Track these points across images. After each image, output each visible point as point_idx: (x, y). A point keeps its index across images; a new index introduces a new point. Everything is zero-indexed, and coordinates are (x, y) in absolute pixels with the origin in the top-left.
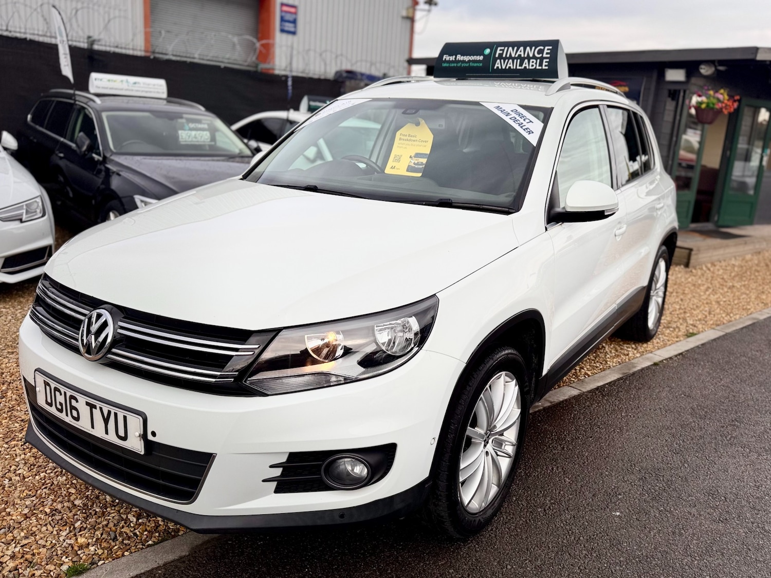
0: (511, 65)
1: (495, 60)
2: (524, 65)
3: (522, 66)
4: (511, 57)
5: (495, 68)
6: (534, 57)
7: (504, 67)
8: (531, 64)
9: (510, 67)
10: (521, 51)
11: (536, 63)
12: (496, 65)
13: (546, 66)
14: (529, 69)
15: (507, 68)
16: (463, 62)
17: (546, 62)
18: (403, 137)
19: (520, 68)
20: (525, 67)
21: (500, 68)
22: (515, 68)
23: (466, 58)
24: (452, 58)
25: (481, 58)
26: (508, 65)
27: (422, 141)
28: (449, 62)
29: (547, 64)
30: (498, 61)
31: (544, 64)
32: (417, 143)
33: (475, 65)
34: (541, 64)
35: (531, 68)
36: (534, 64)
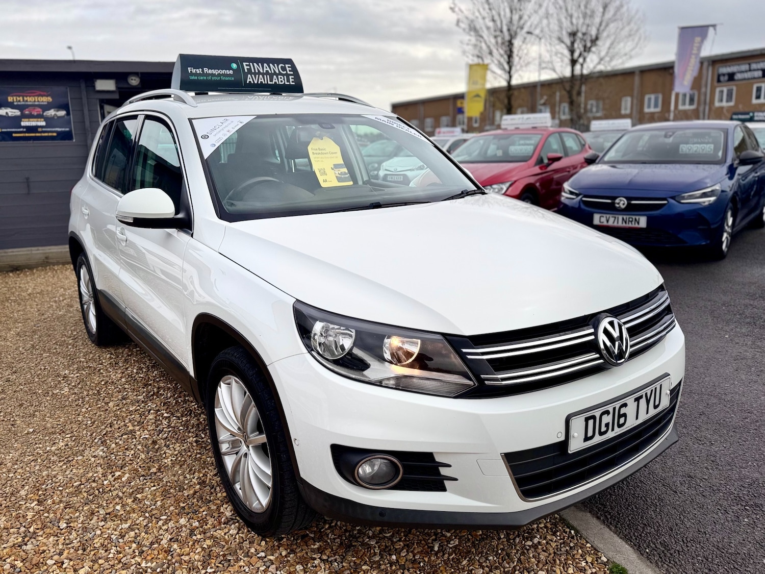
0: (263, 80)
1: (246, 75)
2: (274, 81)
3: (272, 82)
4: (259, 73)
5: (248, 82)
6: (280, 74)
7: (256, 82)
8: (280, 80)
9: (261, 82)
10: (266, 68)
11: (284, 79)
12: (248, 80)
13: (292, 82)
14: (279, 84)
15: (259, 83)
16: (213, 75)
17: (292, 78)
18: (315, 152)
19: (271, 83)
20: (275, 82)
21: (252, 82)
22: (266, 83)
23: (215, 72)
24: (199, 71)
25: (231, 72)
26: (260, 80)
27: (332, 153)
28: (196, 74)
29: (293, 80)
30: (249, 76)
31: (291, 80)
32: (329, 155)
33: (227, 79)
34: (288, 81)
35: (280, 83)
36: (282, 79)
